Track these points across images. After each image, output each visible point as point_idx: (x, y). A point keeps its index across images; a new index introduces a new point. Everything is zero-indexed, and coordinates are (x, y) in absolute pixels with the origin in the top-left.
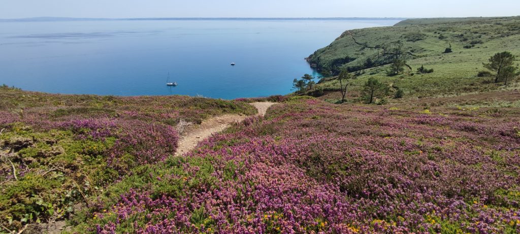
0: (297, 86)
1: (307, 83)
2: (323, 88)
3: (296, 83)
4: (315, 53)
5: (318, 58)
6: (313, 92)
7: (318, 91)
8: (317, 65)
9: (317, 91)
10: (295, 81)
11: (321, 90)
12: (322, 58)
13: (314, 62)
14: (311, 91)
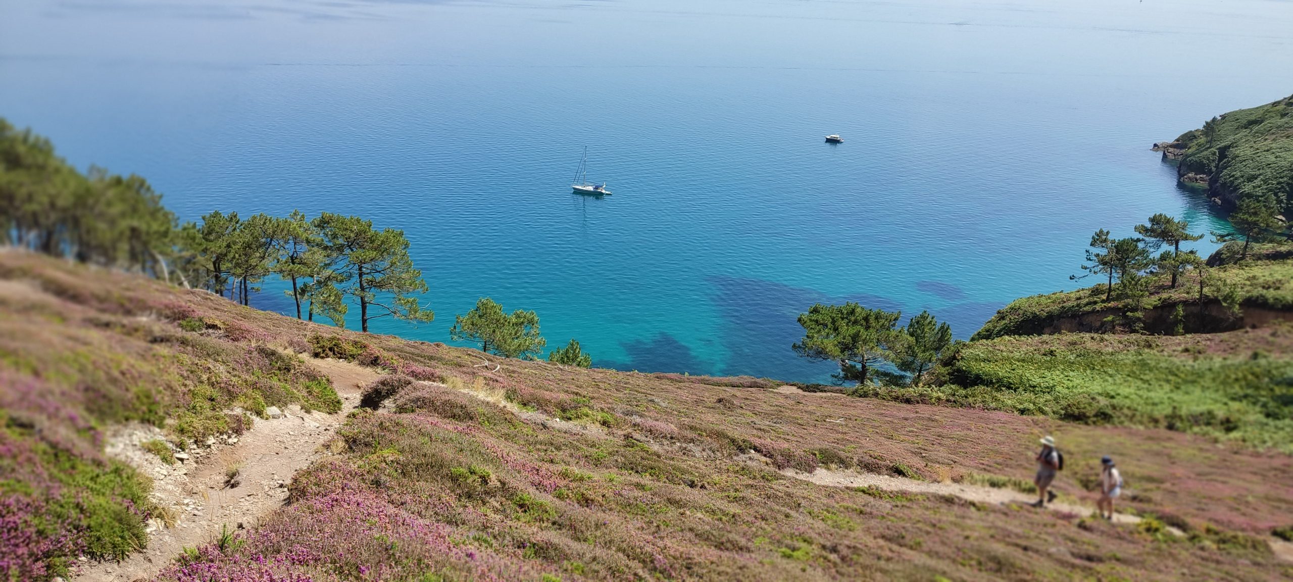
0: (1103, 262)
1: (1156, 255)
2: (1240, 294)
3: (1103, 252)
4: (1211, 127)
5: (1223, 152)
6: (1185, 303)
7: (1215, 301)
8: (1213, 182)
9: (1207, 302)
10: (1099, 239)
11: (1229, 297)
12: (1244, 151)
13: (1200, 167)
14: (1175, 295)
